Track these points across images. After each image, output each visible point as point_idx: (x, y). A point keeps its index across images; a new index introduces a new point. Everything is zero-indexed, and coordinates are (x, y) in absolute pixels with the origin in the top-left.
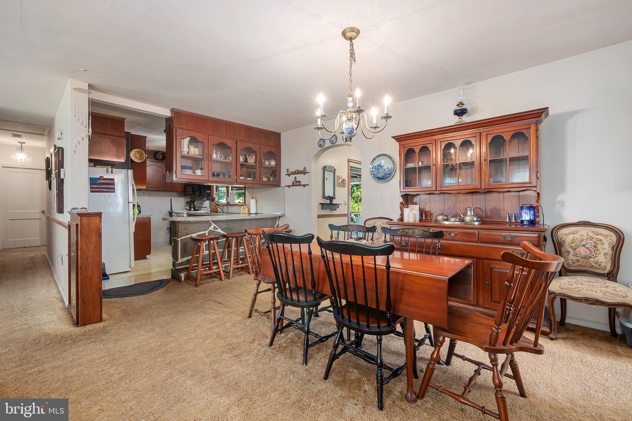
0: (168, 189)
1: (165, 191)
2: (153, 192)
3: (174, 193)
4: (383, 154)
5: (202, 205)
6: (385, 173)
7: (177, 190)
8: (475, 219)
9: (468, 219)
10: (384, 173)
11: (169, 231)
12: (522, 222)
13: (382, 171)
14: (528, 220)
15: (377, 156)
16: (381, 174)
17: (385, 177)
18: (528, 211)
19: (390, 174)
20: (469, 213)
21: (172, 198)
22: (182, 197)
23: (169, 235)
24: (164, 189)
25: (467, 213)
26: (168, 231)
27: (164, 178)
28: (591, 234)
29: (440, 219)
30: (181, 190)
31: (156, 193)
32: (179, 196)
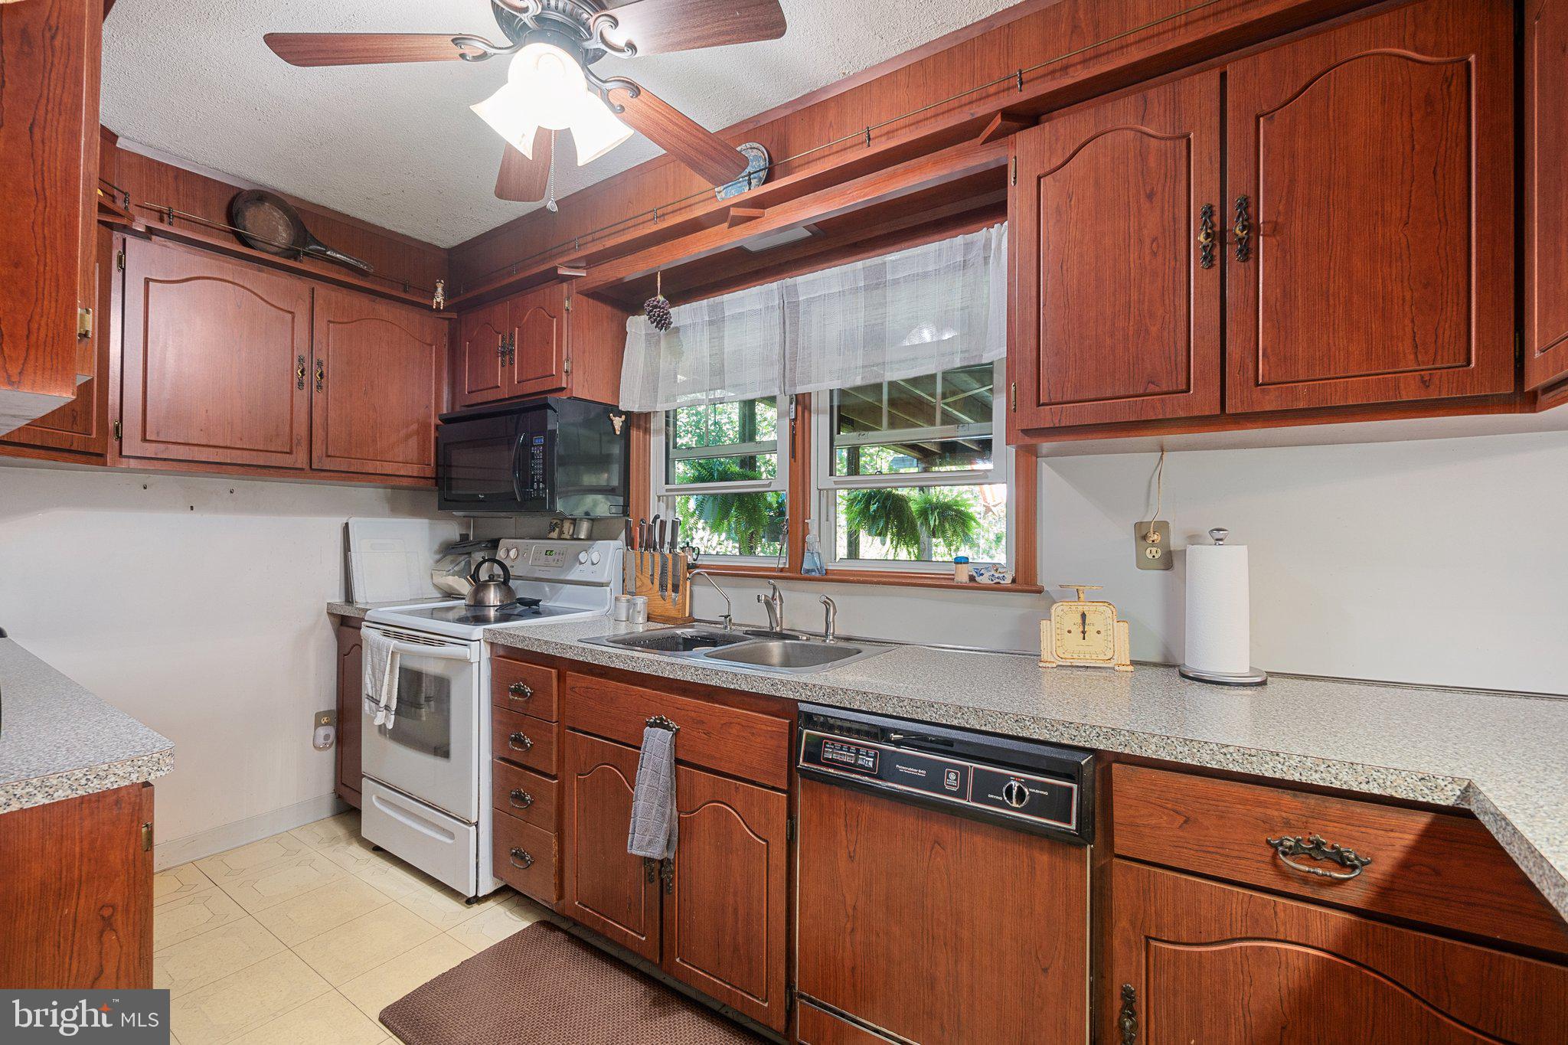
0: (328, 464)
1: (312, 471)
2: (220, 484)
3: (367, 494)
5: (570, 568)
7: (389, 468)
11: (331, 731)
21: (355, 524)
22: (415, 511)
23: (329, 755)
24: (300, 459)
26: (322, 731)
27: (301, 384)
30: (414, 470)
31: (241, 485)
32: (396, 508)
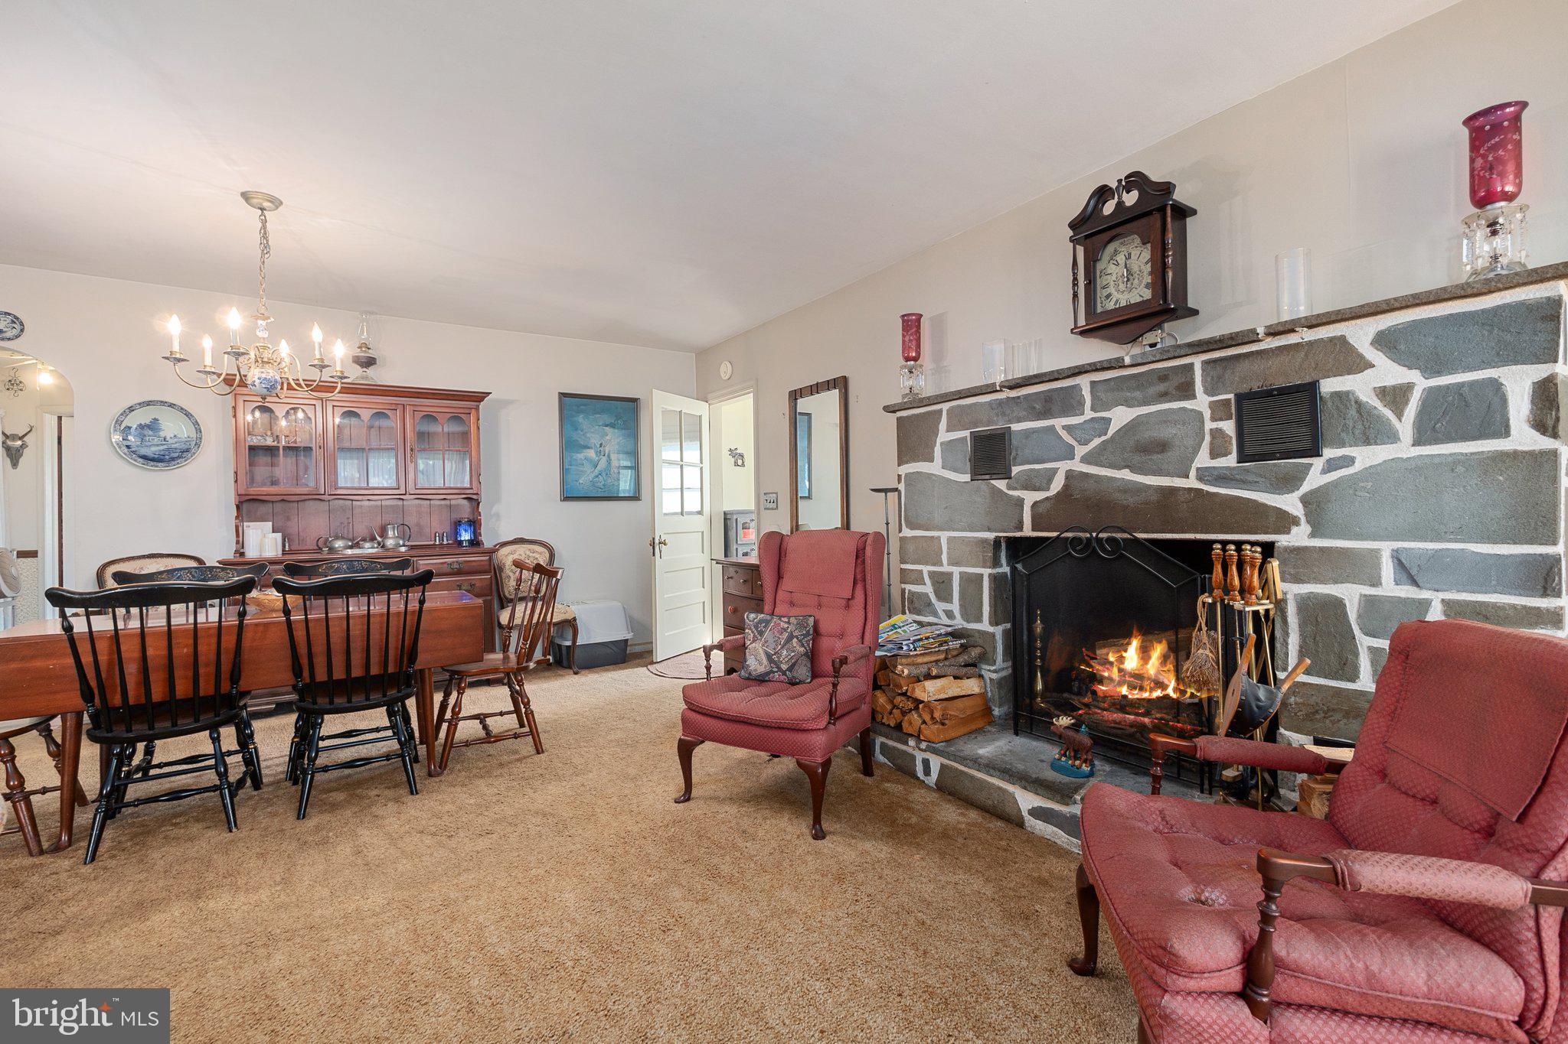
4: (162, 402)
6: (165, 447)
8: (401, 542)
9: (390, 543)
10: (162, 448)
12: (461, 542)
13: (156, 441)
14: (468, 540)
15: (140, 404)
16: (154, 449)
17: (167, 457)
18: (468, 528)
19: (188, 450)
20: (390, 533)
25: (387, 534)
28: (528, 553)
29: (340, 547)
